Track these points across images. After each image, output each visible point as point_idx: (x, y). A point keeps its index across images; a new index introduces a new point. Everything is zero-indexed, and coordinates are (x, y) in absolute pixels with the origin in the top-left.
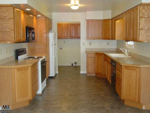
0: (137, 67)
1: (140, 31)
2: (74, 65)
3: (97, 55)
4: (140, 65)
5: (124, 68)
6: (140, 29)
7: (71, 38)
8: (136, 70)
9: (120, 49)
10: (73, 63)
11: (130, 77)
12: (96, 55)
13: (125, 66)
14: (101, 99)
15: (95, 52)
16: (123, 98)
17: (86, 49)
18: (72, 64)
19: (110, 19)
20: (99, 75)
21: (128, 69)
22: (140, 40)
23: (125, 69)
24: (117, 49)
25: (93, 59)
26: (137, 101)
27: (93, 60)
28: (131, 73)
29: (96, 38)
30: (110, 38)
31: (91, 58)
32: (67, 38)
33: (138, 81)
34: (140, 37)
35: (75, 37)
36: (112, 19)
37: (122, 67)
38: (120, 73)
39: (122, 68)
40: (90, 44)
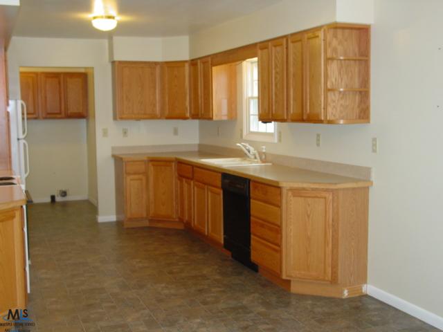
0: (327, 190)
1: (329, 94)
2: (58, 199)
3: (153, 165)
4: (336, 184)
5: (290, 194)
6: (328, 90)
7: (48, 116)
8: (325, 198)
9: (238, 144)
10: (56, 193)
11: (308, 216)
12: (150, 164)
13: (291, 189)
14: (219, 287)
15: (149, 158)
16: (287, 276)
17: (113, 148)
18: (53, 198)
19: (186, 61)
20: (159, 221)
21: (301, 197)
22: (328, 118)
23: (292, 198)
24: (200, 145)
25: (141, 176)
26: (330, 278)
27: (141, 180)
28: (309, 205)
29: (145, 116)
30: (188, 115)
31: (135, 174)
32: (34, 116)
33: (331, 226)
34: (330, 109)
35: (60, 113)
36: (193, 63)
37: (284, 191)
38: (277, 209)
39: (280, 194)
40: (125, 133)
